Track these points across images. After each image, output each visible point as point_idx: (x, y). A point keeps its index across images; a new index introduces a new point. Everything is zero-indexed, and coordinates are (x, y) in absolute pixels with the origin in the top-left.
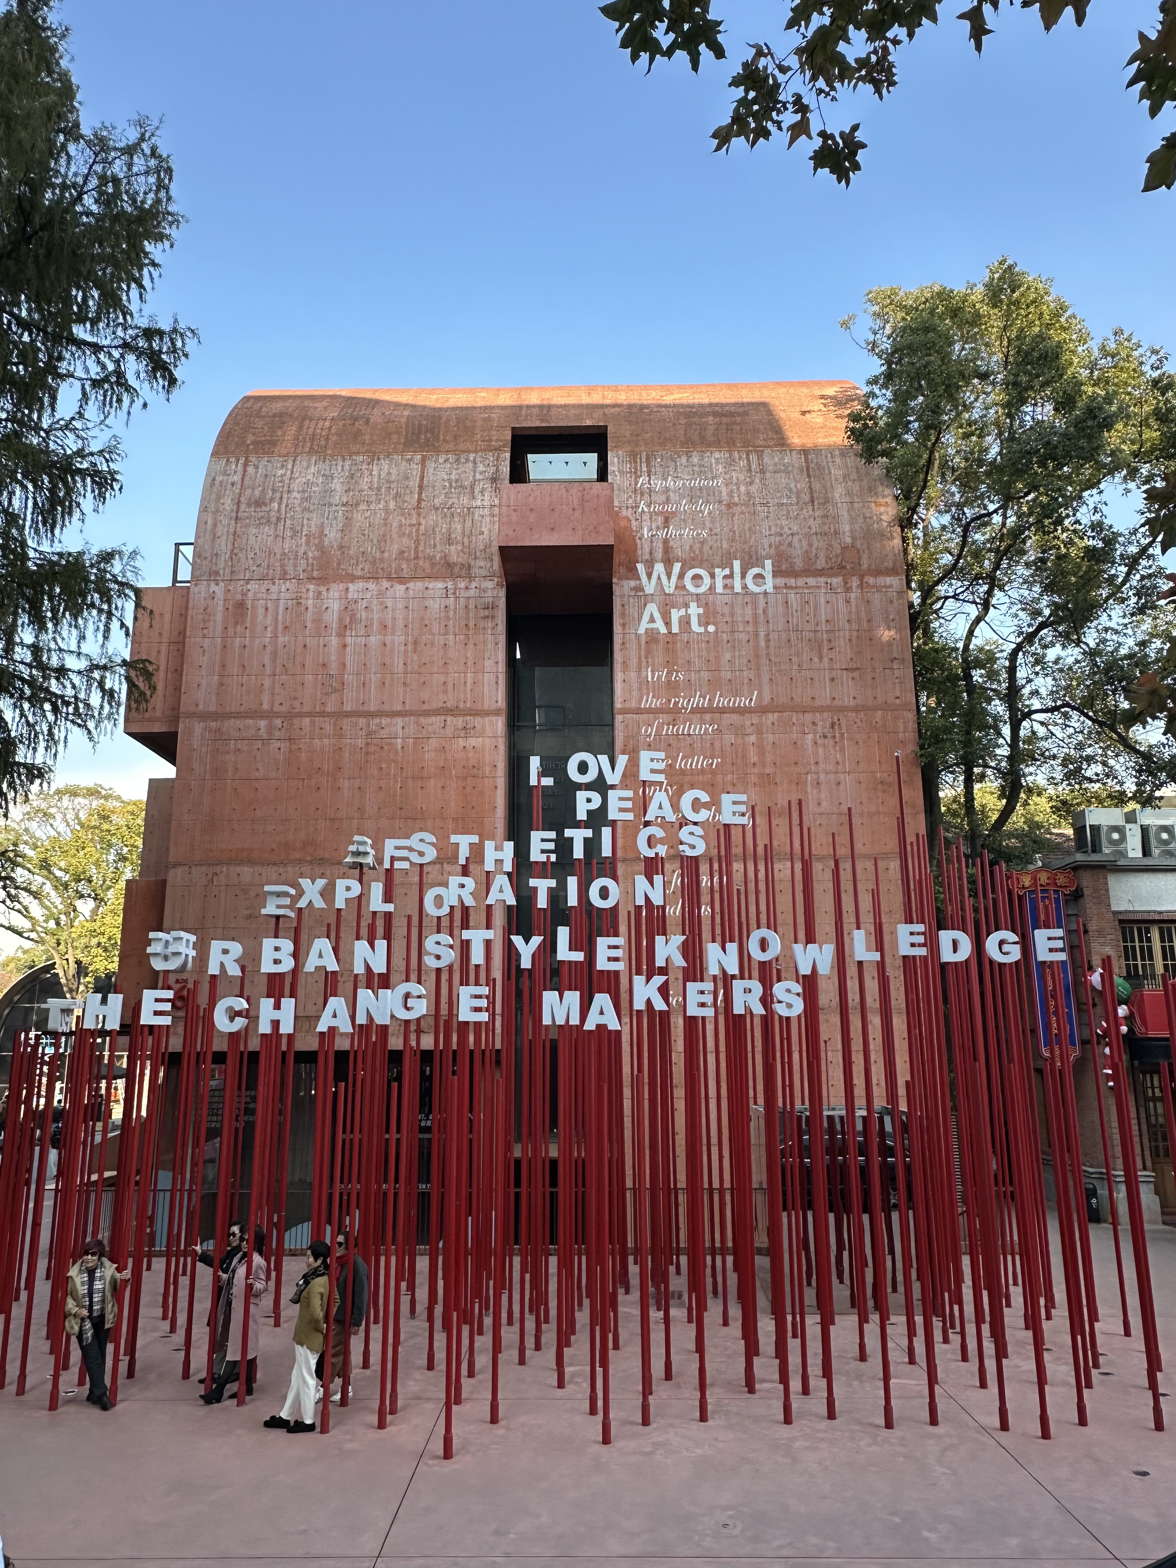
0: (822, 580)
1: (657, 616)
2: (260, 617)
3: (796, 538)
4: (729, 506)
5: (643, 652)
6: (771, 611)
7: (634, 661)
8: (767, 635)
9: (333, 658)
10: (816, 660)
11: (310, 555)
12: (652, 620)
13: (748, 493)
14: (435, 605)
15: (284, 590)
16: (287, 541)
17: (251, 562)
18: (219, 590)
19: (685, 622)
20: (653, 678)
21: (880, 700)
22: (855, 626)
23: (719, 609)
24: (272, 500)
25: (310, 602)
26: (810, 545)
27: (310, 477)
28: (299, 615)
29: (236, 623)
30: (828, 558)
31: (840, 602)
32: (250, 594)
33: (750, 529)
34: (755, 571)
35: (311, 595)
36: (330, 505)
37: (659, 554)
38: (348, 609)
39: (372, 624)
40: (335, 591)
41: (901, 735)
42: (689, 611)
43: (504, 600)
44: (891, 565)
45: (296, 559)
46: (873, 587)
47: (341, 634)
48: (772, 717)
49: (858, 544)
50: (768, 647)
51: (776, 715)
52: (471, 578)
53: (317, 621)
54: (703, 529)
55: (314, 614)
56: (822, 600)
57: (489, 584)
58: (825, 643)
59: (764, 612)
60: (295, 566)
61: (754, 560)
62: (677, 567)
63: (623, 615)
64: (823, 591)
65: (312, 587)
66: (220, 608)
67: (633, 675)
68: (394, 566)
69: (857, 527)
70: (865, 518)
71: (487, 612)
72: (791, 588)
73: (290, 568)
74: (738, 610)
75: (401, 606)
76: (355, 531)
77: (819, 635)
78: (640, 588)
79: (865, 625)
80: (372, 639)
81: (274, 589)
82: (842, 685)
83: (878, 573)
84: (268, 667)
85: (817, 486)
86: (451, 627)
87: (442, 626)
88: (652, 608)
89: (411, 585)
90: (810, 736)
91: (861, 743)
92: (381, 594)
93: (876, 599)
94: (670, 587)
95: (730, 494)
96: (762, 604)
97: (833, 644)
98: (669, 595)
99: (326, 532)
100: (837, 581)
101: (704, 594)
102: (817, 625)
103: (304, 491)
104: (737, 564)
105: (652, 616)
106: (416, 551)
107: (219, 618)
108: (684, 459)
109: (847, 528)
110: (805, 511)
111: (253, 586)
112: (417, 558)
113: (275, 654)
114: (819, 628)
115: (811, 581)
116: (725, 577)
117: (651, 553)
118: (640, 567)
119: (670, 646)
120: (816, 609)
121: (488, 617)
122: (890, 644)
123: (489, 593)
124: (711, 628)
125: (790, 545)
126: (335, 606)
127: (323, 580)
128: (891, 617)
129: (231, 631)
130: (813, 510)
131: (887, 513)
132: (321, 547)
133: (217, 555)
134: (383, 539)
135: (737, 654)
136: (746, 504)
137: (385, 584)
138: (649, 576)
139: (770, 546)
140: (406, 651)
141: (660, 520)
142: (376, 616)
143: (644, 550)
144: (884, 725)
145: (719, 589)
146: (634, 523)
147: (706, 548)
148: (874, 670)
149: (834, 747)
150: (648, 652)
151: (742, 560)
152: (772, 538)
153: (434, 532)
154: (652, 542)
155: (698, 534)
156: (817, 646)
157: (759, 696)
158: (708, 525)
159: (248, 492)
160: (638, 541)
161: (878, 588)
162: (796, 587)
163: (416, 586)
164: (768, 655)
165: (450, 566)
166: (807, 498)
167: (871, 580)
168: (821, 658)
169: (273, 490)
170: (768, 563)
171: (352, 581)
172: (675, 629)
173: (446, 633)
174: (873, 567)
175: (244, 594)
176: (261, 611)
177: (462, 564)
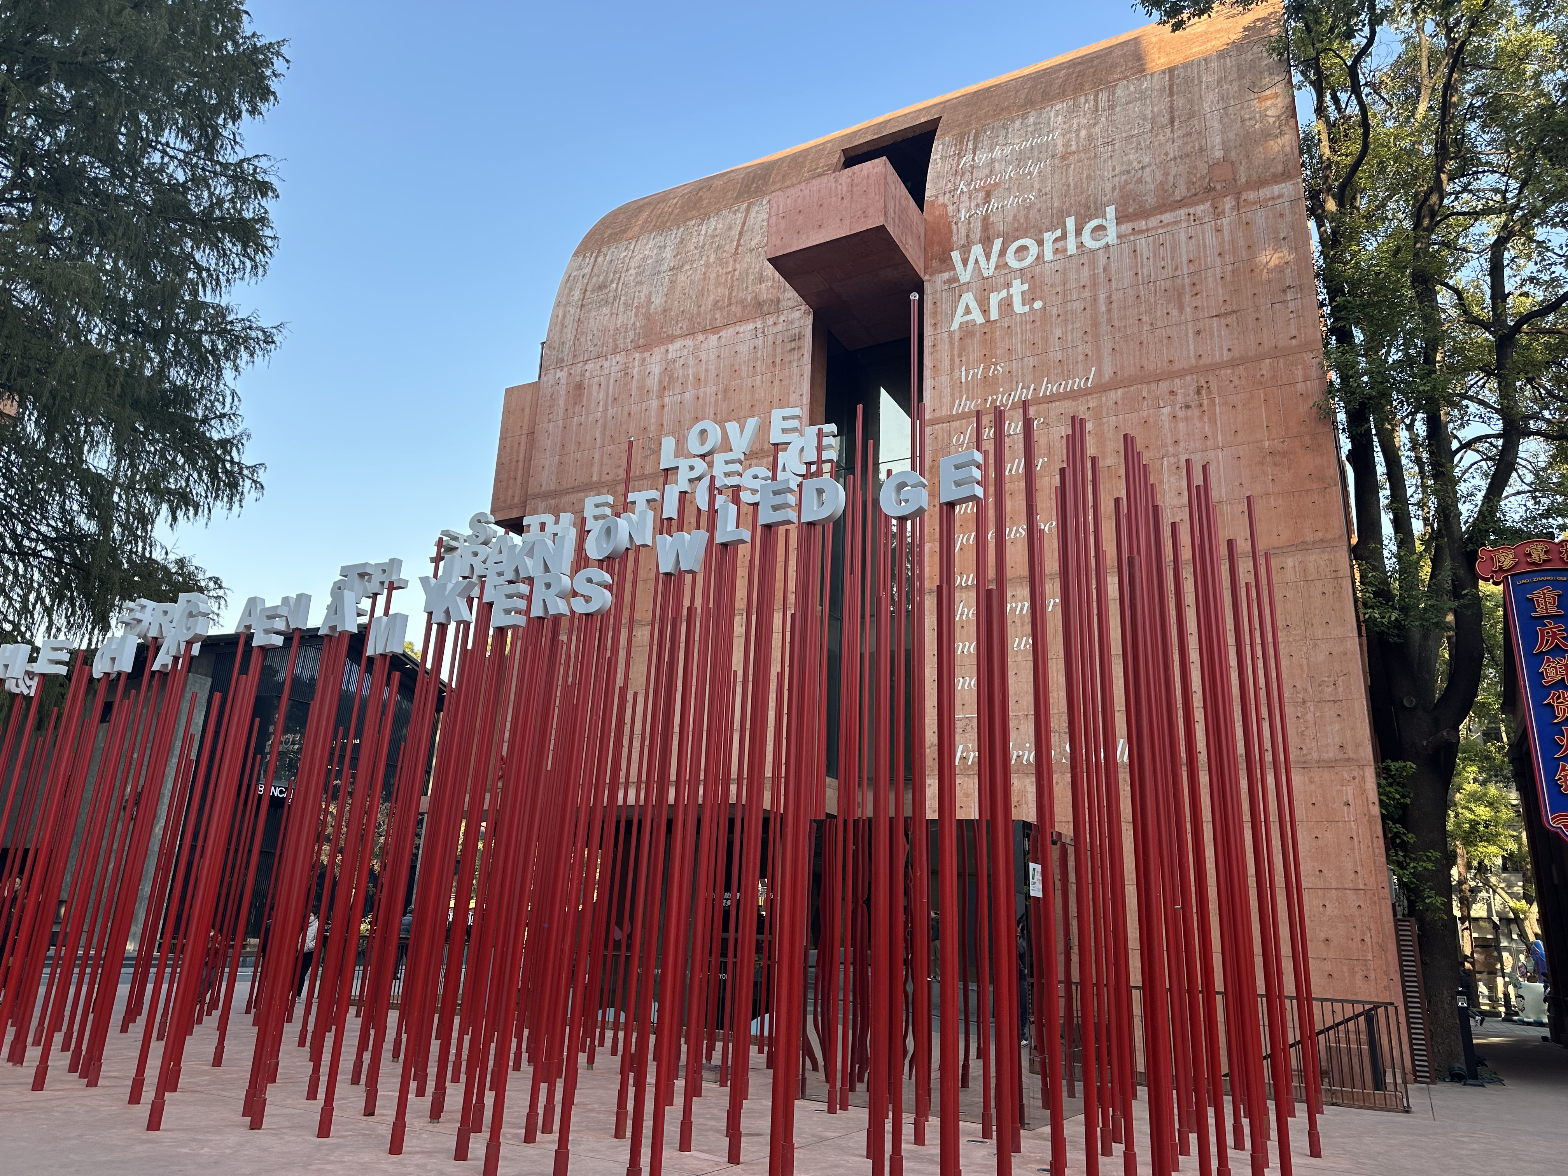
0: (1182, 212)
1: (973, 305)
2: (594, 393)
3: (1148, 170)
4: (1063, 158)
5: (956, 352)
6: (1113, 267)
7: (946, 362)
8: (1109, 297)
9: (653, 420)
10: (1175, 312)
11: (638, 324)
12: (968, 311)
13: (1090, 137)
14: (744, 349)
15: (613, 365)
16: (620, 317)
17: (589, 343)
18: (562, 375)
19: (1006, 305)
20: (967, 378)
21: (1267, 345)
22: (1228, 258)
23: (1048, 280)
24: (612, 282)
25: (636, 369)
26: (1167, 174)
27: (646, 252)
28: (626, 385)
29: (575, 403)
30: (1190, 183)
31: (1208, 235)
32: (587, 374)
33: (1088, 177)
34: (1094, 223)
35: (637, 363)
36: (659, 272)
37: (977, 234)
38: (668, 371)
39: (687, 381)
40: (658, 353)
41: (1300, 387)
42: (1011, 291)
43: (811, 327)
44: (1280, 168)
45: (626, 332)
46: (1255, 203)
47: (661, 397)
48: (1114, 395)
49: (1233, 154)
50: (1109, 311)
51: (1120, 391)
52: (779, 312)
53: (640, 388)
54: (1031, 192)
55: (638, 381)
56: (1183, 237)
57: (797, 314)
58: (1188, 289)
59: (1105, 269)
60: (625, 338)
61: (1093, 211)
62: (998, 244)
63: (935, 314)
64: (1184, 225)
65: (637, 355)
66: (563, 392)
67: (944, 379)
68: (708, 317)
69: (1232, 136)
70: (1243, 121)
71: (793, 344)
72: (1141, 232)
73: (620, 342)
74: (1073, 275)
75: (713, 357)
76: (677, 293)
77: (1179, 281)
78: (955, 279)
79: (1244, 255)
80: (688, 394)
81: (607, 364)
82: (1212, 336)
83: (1262, 183)
84: (598, 440)
85: (1180, 102)
86: (758, 369)
87: (751, 368)
88: (968, 298)
89: (723, 333)
90: (1166, 410)
91: (1239, 407)
92: (697, 348)
93: (1260, 218)
94: (988, 269)
95: (1067, 145)
96: (1102, 260)
97: (1198, 287)
98: (988, 278)
99: (653, 300)
100: (1202, 209)
101: (1030, 266)
102: (1176, 269)
103: (639, 267)
104: (1070, 222)
105: (967, 306)
106: (729, 298)
107: (561, 403)
108: (1018, 123)
109: (1218, 140)
110: (1161, 137)
111: (590, 366)
112: (730, 304)
113: (604, 427)
114: (1179, 273)
115: (1167, 217)
116: (1056, 240)
117: (968, 236)
118: (955, 255)
119: (988, 336)
120: (1174, 249)
121: (794, 349)
122: (1280, 269)
123: (796, 325)
124: (1038, 305)
125: (1140, 181)
126: (656, 370)
127: (647, 347)
128: (1282, 235)
129: (570, 411)
130: (1172, 131)
131: (1275, 105)
132: (648, 317)
133: (563, 343)
134: (701, 293)
135: (1070, 328)
136: (1086, 150)
137: (700, 337)
138: (965, 262)
139: (1114, 189)
140: (717, 401)
141: (981, 195)
142: (691, 371)
143: (959, 234)
144: (1274, 377)
145: (1049, 255)
146: (950, 208)
147: (1033, 213)
148: (1257, 308)
149: (1201, 418)
150: (962, 349)
151: (1077, 215)
152: (1117, 179)
153: (747, 274)
154: (969, 223)
155: (1024, 200)
156: (1175, 295)
157: (1099, 373)
158: (1037, 186)
159: (594, 279)
160: (954, 227)
161: (1262, 204)
162: (1147, 230)
163: (727, 333)
164: (1109, 320)
165: (759, 304)
166: (1165, 120)
167: (1251, 195)
168: (1181, 309)
169: (615, 272)
170: (1111, 211)
171: (672, 342)
172: (994, 315)
173: (755, 374)
174: (1255, 178)
175: (582, 375)
176: (595, 388)
177: (772, 301)
